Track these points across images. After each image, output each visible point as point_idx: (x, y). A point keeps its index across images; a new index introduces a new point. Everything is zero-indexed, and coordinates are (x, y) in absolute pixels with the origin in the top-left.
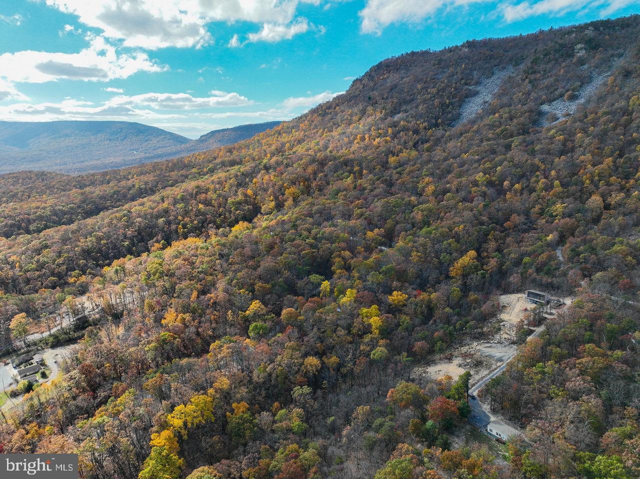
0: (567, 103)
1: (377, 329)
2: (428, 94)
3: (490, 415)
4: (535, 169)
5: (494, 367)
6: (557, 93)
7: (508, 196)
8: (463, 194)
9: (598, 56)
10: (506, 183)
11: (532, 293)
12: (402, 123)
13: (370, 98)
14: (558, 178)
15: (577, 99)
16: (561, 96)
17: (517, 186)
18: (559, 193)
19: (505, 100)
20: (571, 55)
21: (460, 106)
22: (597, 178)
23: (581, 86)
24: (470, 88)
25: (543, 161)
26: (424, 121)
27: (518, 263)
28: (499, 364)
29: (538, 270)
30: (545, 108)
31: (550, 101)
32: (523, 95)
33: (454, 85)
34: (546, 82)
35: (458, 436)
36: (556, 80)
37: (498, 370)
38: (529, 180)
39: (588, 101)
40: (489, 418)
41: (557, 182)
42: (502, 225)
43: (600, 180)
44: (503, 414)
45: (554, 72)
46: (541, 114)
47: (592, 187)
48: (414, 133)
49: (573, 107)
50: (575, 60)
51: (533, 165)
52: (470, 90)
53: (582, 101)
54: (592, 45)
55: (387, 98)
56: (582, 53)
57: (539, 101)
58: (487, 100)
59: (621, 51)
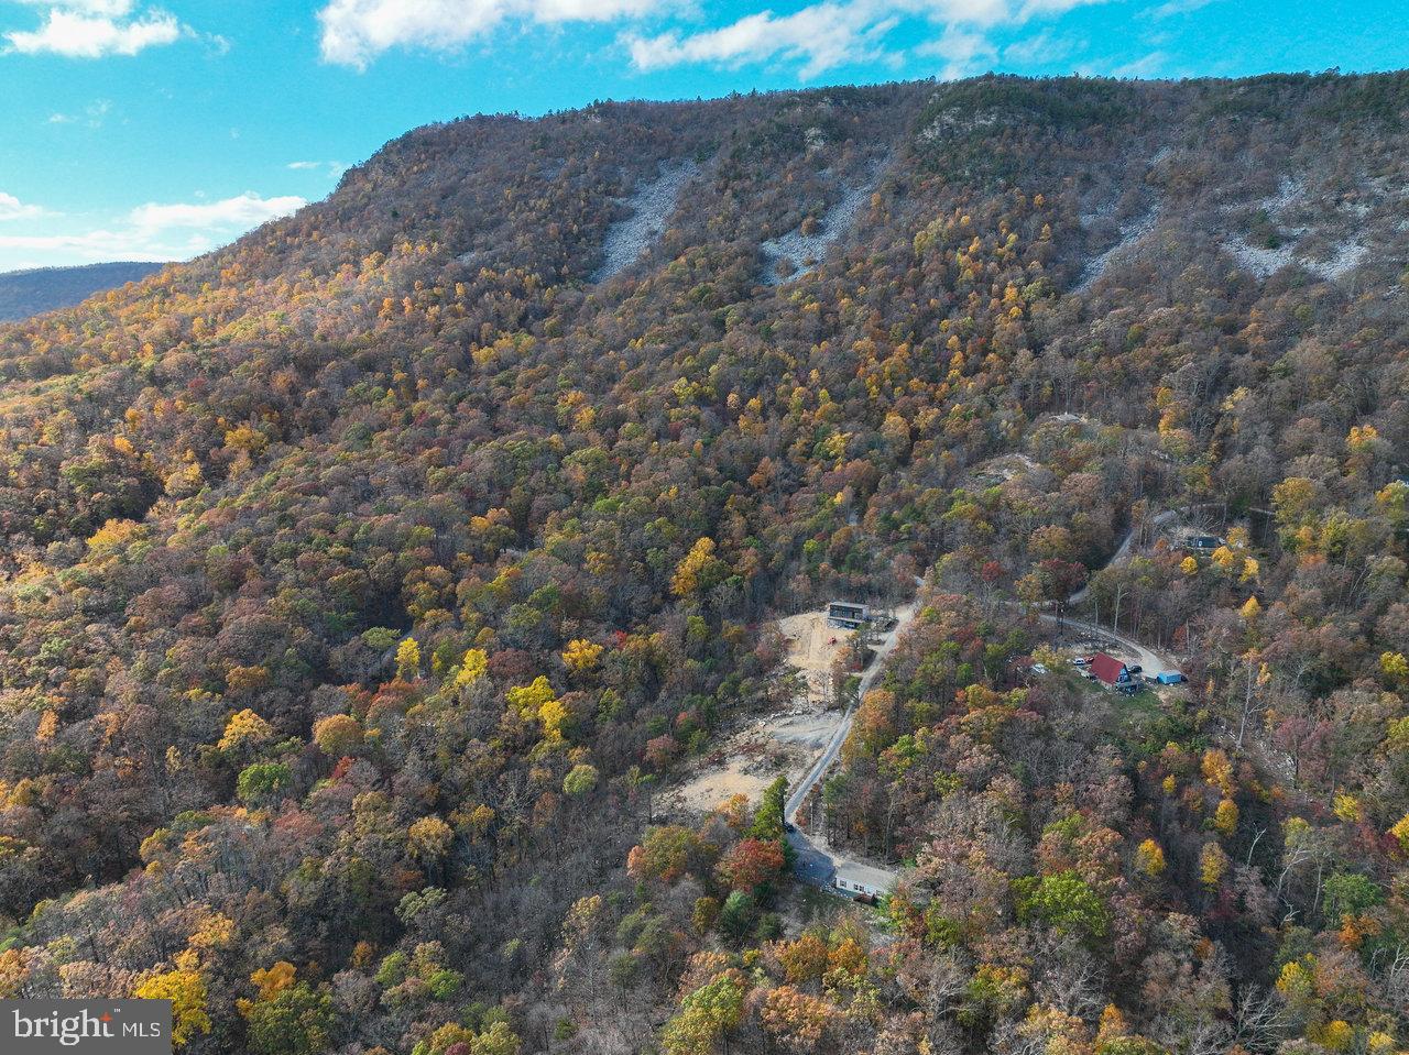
0: (807, 240)
1: (556, 728)
2: (531, 210)
3: (832, 856)
4: (779, 368)
5: (810, 761)
6: (788, 218)
7: (741, 424)
8: (654, 423)
9: (848, 153)
10: (732, 398)
11: (839, 608)
12: (484, 272)
13: (395, 215)
14: (824, 383)
15: (823, 233)
16: (795, 225)
17: (753, 402)
18: (832, 413)
19: (692, 229)
20: (801, 148)
21: (602, 239)
22: (888, 382)
23: (826, 209)
24: (619, 201)
25: (791, 351)
26: (533, 270)
27: (794, 552)
28: (817, 753)
29: (837, 563)
30: (770, 247)
31: (778, 235)
32: (725, 221)
33: (583, 195)
34: (765, 197)
35: (786, 912)
36: (782, 195)
37: (818, 765)
38: (773, 389)
39: (844, 238)
40: (829, 860)
41: (823, 393)
42: (744, 483)
43: (894, 386)
44: (853, 848)
45: (775, 178)
46: (764, 259)
47: (882, 399)
48: (514, 294)
49: (819, 248)
50: (809, 157)
51: (773, 359)
52: (618, 207)
53: (833, 236)
54: (836, 133)
55: (438, 216)
56: (818, 146)
57: (757, 235)
58: (656, 228)
59: (882, 146)
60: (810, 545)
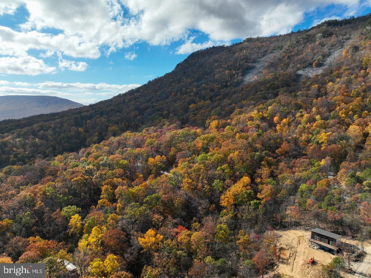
0: (315, 69)
2: (222, 68)
4: (298, 107)
6: (308, 62)
7: (278, 128)
8: (241, 126)
9: (333, 40)
10: (276, 119)
11: (319, 235)
12: (203, 85)
14: (318, 113)
15: (322, 66)
16: (311, 64)
17: (284, 120)
18: (321, 124)
19: (272, 69)
20: (314, 41)
21: (243, 75)
22: (351, 113)
23: (323, 58)
24: (249, 64)
25: (304, 101)
26: (218, 84)
30: (300, 72)
31: (303, 68)
32: (284, 65)
33: (238, 63)
34: (299, 57)
38: (294, 116)
41: (318, 117)
43: (354, 114)
46: (298, 76)
48: (211, 91)
49: (320, 71)
50: (317, 43)
52: (249, 65)
53: (326, 67)
54: (328, 34)
56: (321, 39)
57: (295, 69)
59: (348, 36)
60: (303, 187)
